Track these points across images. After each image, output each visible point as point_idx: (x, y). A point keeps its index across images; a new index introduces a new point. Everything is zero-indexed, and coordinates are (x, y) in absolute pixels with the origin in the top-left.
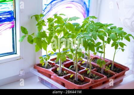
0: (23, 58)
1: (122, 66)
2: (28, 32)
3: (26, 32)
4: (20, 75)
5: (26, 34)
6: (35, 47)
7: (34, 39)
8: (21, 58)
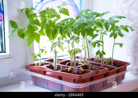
0: (13, 57)
1: (122, 63)
2: (17, 25)
3: (15, 26)
4: (10, 77)
5: (15, 28)
6: (27, 41)
7: (25, 32)
8: (11, 57)
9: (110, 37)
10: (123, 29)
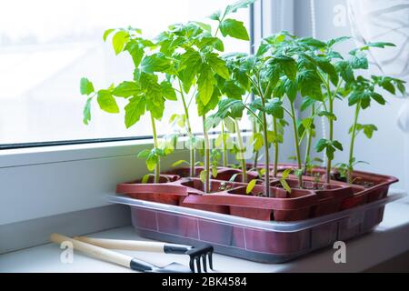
9: (350, 104)
10: (380, 85)
